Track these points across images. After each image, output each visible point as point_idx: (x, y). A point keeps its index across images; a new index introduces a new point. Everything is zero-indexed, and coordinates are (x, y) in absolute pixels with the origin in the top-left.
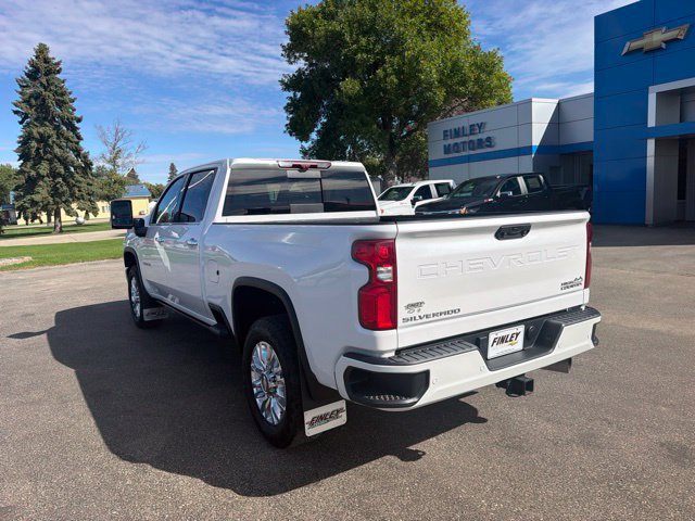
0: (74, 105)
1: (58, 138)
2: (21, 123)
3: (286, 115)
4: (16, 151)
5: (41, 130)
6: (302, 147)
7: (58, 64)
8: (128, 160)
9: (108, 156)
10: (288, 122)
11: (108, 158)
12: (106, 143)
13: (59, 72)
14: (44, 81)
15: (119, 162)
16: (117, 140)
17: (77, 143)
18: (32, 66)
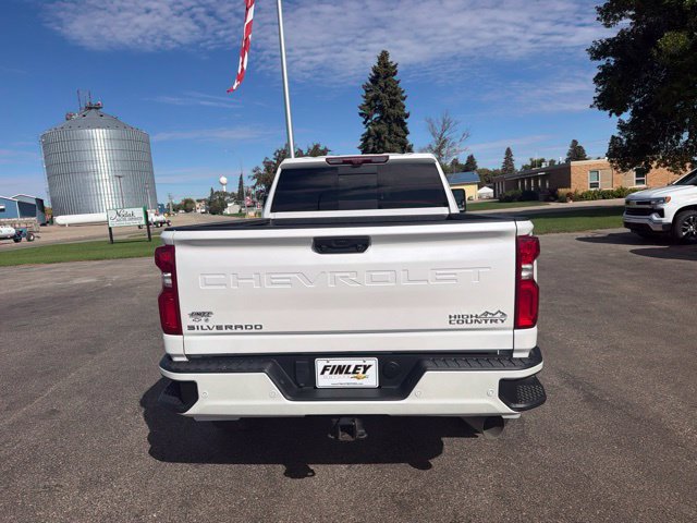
0: (404, 103)
1: (389, 134)
2: (364, 123)
3: (595, 86)
4: (359, 148)
5: (377, 128)
6: (620, 121)
7: (395, 66)
8: (451, 149)
9: (435, 146)
10: (597, 95)
11: (434, 148)
12: (434, 134)
13: (395, 74)
14: (382, 84)
15: (444, 151)
16: (444, 130)
17: (404, 137)
18: (375, 72)
